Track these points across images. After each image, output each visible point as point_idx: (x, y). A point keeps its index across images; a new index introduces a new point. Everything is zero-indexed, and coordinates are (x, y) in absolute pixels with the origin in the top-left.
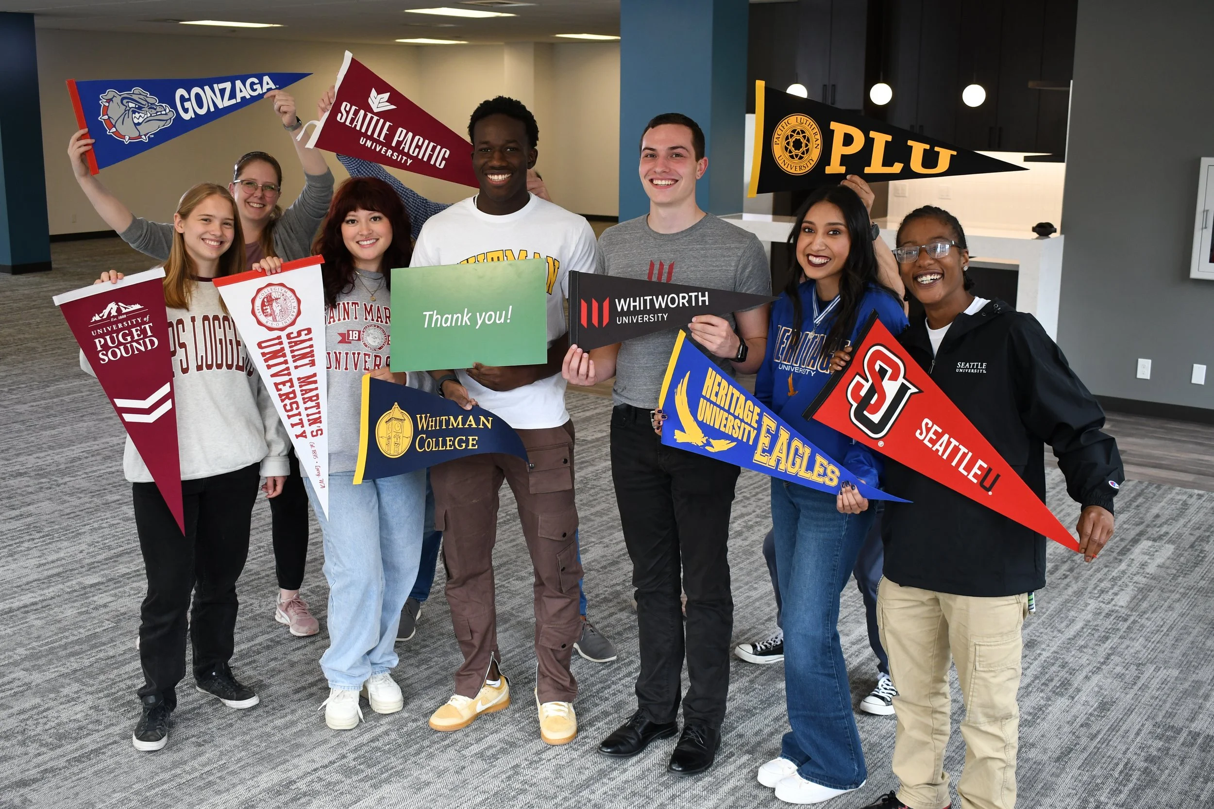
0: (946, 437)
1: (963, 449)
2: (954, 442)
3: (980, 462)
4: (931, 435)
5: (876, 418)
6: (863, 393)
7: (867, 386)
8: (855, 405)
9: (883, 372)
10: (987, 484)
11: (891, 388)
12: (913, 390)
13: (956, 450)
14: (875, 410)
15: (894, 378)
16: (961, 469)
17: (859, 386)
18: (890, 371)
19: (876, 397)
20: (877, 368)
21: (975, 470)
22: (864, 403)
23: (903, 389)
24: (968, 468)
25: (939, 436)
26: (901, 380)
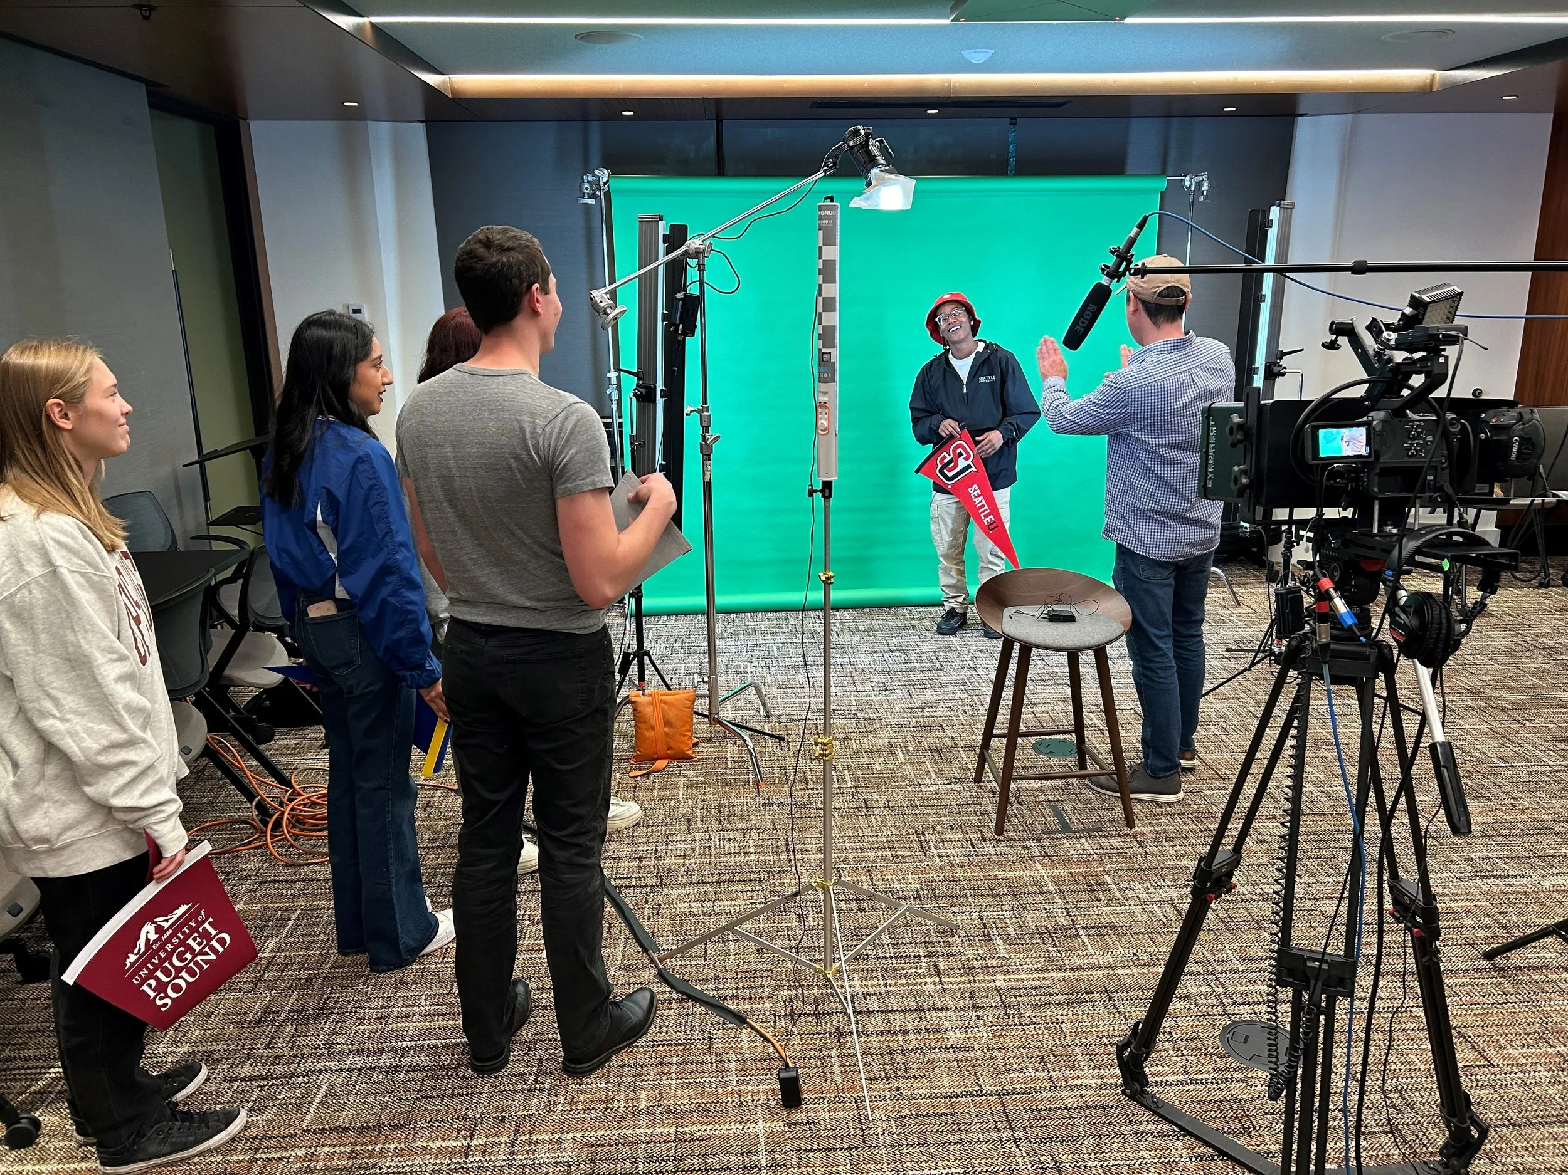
0: (981, 498)
1: (986, 507)
2: (984, 502)
3: (991, 517)
4: (975, 493)
5: (950, 474)
6: (946, 461)
7: (949, 458)
8: (940, 466)
9: (960, 455)
10: (991, 527)
11: (962, 463)
12: (974, 469)
13: (983, 506)
14: (950, 470)
15: (966, 459)
16: (982, 515)
17: (945, 457)
18: (965, 455)
19: (952, 464)
20: (958, 451)
21: (988, 519)
22: (945, 466)
23: (969, 467)
24: (986, 516)
25: (979, 496)
26: (969, 462)
